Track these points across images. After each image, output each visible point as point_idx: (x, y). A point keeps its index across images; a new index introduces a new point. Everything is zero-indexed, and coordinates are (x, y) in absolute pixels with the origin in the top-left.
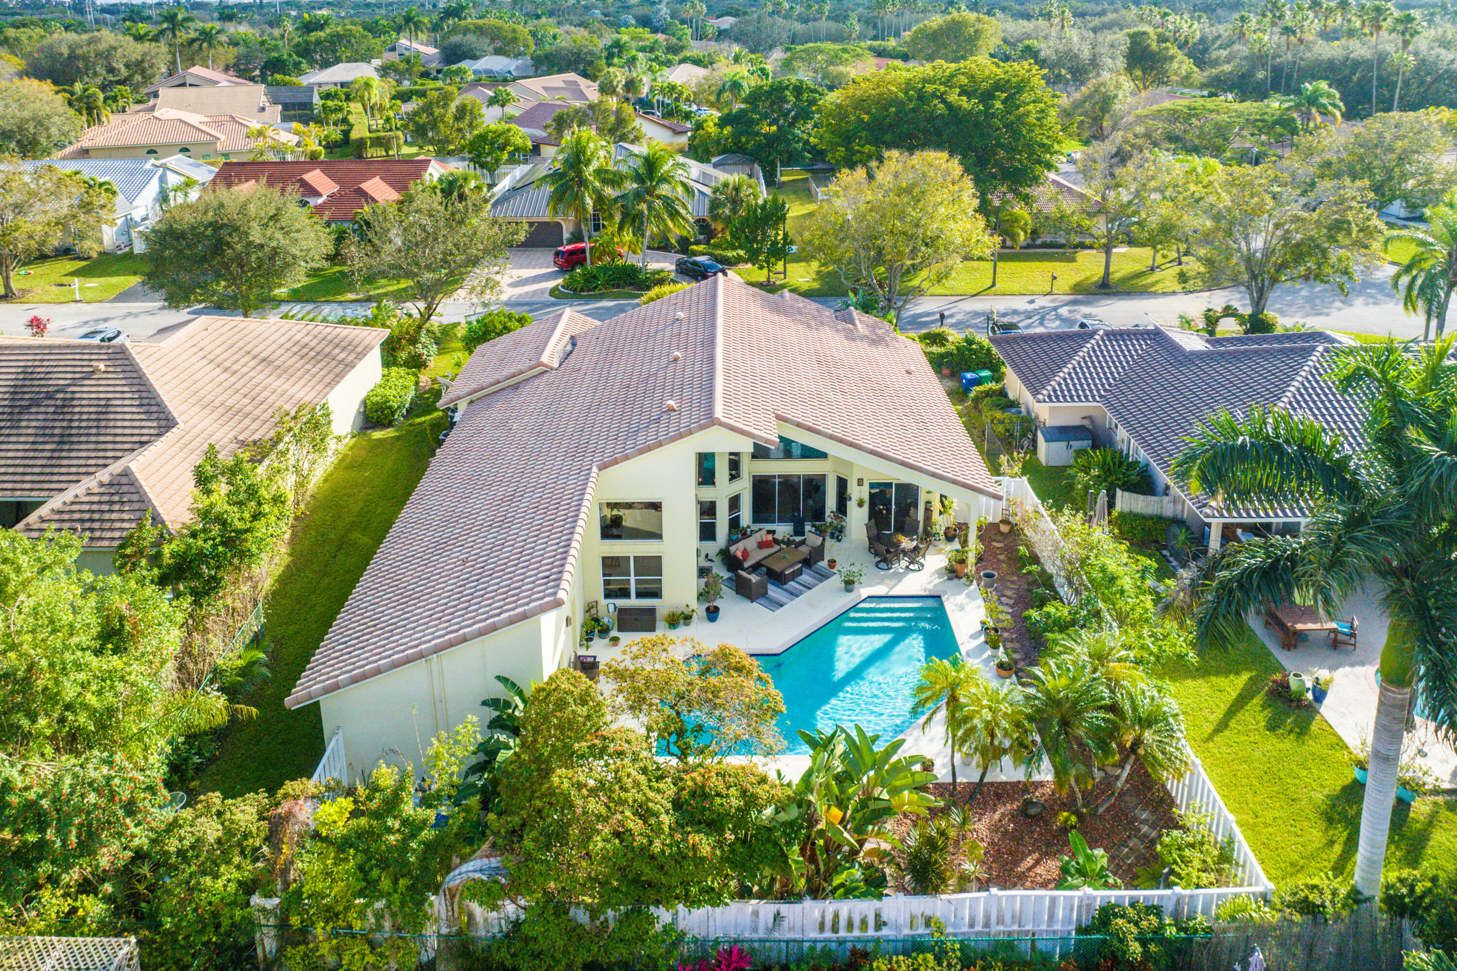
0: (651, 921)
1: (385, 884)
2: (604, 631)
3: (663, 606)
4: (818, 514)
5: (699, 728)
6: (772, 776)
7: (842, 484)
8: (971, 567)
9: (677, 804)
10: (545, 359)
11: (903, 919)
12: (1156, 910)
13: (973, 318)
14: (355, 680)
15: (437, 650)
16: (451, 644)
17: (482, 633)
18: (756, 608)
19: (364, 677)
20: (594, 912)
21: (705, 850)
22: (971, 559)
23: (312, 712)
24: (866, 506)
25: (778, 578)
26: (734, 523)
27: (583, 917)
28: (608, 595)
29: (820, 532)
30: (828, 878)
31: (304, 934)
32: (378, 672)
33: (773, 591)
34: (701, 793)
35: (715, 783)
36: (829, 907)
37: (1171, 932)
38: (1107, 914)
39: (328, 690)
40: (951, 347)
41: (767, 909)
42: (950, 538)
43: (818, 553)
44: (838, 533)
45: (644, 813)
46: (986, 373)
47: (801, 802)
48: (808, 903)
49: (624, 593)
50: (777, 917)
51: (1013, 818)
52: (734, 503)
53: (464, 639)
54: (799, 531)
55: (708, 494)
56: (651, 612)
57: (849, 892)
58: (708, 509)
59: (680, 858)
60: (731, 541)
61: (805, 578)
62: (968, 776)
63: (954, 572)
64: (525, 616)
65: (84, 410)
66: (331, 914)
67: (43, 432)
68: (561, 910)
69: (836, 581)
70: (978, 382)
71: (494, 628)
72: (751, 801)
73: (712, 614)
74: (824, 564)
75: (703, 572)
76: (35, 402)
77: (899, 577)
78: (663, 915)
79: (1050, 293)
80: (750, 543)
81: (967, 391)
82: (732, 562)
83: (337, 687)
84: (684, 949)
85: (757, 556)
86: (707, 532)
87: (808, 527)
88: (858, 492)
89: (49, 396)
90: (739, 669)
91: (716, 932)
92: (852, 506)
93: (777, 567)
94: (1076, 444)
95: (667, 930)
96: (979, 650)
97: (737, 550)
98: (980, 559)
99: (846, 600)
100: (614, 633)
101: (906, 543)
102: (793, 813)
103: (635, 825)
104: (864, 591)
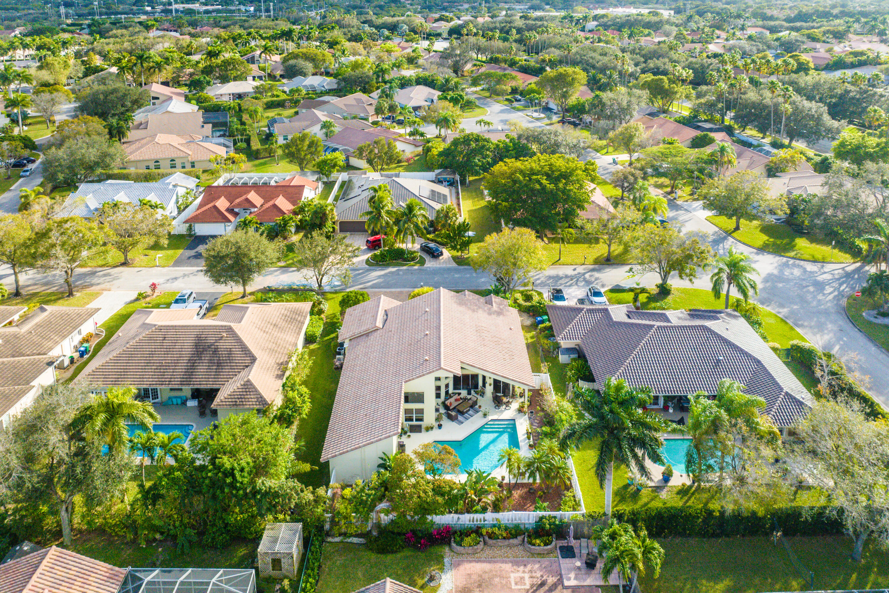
0: (427, 519)
1: (361, 510)
2: (405, 433)
3: (424, 424)
4: (476, 386)
5: (438, 469)
6: (457, 482)
7: (484, 378)
8: (525, 409)
9: (433, 490)
10: (377, 325)
11: (491, 519)
12: (555, 517)
13: (548, 280)
14: (341, 454)
15: (365, 446)
16: (368, 444)
17: (377, 441)
18: (454, 424)
19: (344, 453)
20: (412, 517)
21: (440, 501)
22: (526, 406)
23: (327, 463)
24: (492, 386)
25: (462, 413)
26: (447, 392)
27: (409, 518)
28: (406, 420)
29: (477, 393)
30: (472, 508)
31: (337, 524)
32: (348, 452)
33: (460, 418)
34: (439, 487)
35: (443, 484)
36: (472, 516)
37: (557, 522)
38: (541, 518)
39: (333, 457)
40: (534, 303)
41: (456, 516)
42: (521, 397)
43: (475, 403)
44: (483, 394)
45: (425, 492)
46: (545, 317)
47: (464, 489)
48: (466, 515)
49: (412, 420)
50: (459, 518)
51: (526, 493)
52: (447, 386)
53: (372, 443)
54: (469, 393)
55: (438, 383)
56: (420, 427)
57: (476, 512)
58: (438, 388)
59: (434, 503)
60: (446, 399)
61: (471, 412)
62: (513, 481)
63: (520, 410)
64: (389, 437)
65: (223, 353)
66: (345, 518)
67: (211, 361)
68: (405, 516)
69: (480, 414)
70: (542, 322)
71: (380, 440)
72: (452, 489)
73: (440, 426)
74: (477, 407)
75: (437, 410)
76: (204, 350)
77: (502, 412)
78: (429, 517)
79: (583, 264)
80: (452, 400)
81: (537, 326)
82: (447, 407)
83: (336, 456)
84: (435, 527)
85: (455, 404)
86: (438, 396)
87: (472, 392)
88: (489, 381)
89: (209, 347)
90: (449, 453)
91: (443, 522)
92: (487, 385)
93: (461, 410)
94: (573, 356)
95: (431, 521)
96: (525, 440)
97: (448, 403)
98: (528, 407)
99: (484, 421)
100: (409, 434)
101: (505, 400)
102: (462, 492)
103: (422, 495)
104: (490, 418)
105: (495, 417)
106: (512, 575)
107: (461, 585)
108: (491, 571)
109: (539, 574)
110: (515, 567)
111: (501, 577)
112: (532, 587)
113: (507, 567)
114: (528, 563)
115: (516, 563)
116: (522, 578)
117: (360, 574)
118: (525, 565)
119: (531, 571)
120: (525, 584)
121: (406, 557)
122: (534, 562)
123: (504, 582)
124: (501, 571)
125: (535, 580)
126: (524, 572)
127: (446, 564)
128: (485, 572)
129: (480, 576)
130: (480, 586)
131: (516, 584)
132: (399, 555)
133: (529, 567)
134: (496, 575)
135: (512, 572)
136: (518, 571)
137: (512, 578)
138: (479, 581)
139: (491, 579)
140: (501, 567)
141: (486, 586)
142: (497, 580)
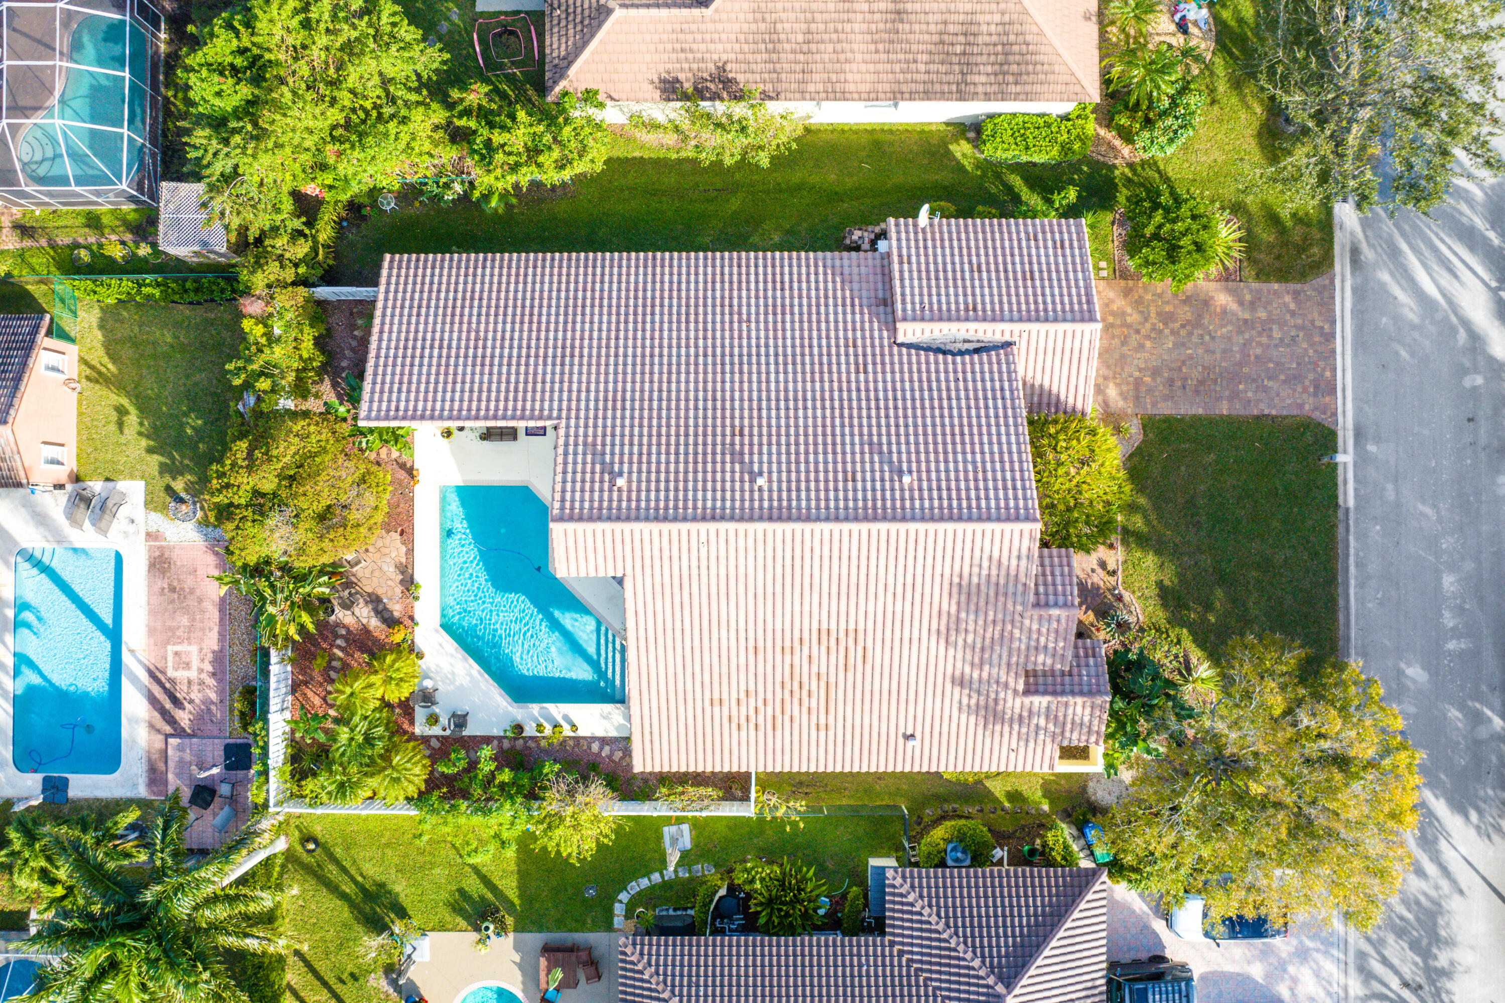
106: (194, 649)
107: (174, 555)
108: (203, 611)
109: (196, 696)
110: (210, 656)
111: (190, 629)
112: (170, 680)
113: (212, 642)
114: (220, 681)
115: (218, 659)
116: (188, 666)
117: (198, 377)
118: (214, 674)
119: (202, 683)
120: (176, 669)
122: (220, 692)
123: (180, 633)
124: (203, 630)
125: (185, 688)
126: (201, 671)
127: (216, 532)
128: (200, 601)
129: (192, 591)
130: (173, 590)
131: (176, 653)
133: (211, 682)
134: (194, 620)
135: (201, 650)
136: (203, 660)
137: (190, 648)
138: (182, 589)
139: (186, 610)
140: (211, 630)
141: (172, 602)
142: (185, 621)
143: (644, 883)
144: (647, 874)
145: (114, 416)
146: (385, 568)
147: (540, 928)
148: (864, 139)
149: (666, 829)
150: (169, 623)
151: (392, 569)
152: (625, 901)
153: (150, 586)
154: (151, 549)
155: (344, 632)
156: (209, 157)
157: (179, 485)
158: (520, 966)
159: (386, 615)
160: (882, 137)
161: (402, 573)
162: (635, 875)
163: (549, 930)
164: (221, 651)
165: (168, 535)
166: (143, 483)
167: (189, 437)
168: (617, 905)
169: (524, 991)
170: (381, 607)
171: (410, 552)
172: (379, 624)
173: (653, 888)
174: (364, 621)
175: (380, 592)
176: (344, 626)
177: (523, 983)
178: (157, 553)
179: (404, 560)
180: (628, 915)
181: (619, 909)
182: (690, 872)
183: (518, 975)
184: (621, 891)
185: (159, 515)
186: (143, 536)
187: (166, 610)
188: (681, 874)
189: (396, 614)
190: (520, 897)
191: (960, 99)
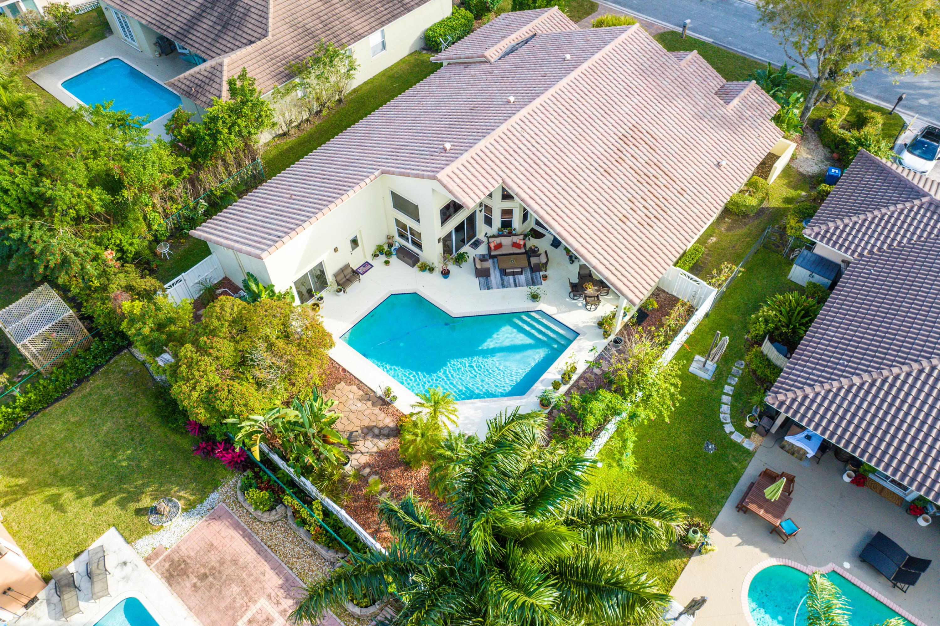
2: (388, 254)
3: (422, 256)
10: (489, 52)
18: (475, 282)
25: (501, 272)
26: (507, 224)
28: (400, 236)
33: (494, 278)
49: (407, 240)
56: (415, 257)
61: (522, 278)
63: (601, 324)
69: (533, 290)
73: (445, 274)
74: (541, 274)
77: (573, 308)
80: (506, 241)
85: (505, 250)
97: (493, 242)
99: (528, 305)
100: (393, 257)
104: (542, 306)
105: (550, 309)
106: (263, 602)
107: (184, 552)
108: (245, 567)
110: (281, 593)
111: (246, 591)
113: (272, 581)
115: (289, 588)
121: (175, 448)
123: (239, 602)
124: (257, 580)
127: (207, 503)
128: (235, 562)
129: (222, 562)
130: (204, 577)
132: (175, 438)
134: (242, 581)
135: (269, 596)
136: (278, 603)
137: (258, 606)
138: (213, 568)
139: (229, 580)
140: (263, 574)
141: (211, 586)
142: (235, 589)
143: (725, 408)
144: (720, 403)
145: (49, 507)
146: (354, 408)
147: (720, 503)
148: (384, 79)
149: (691, 369)
150: (223, 605)
151: (359, 404)
152: (733, 429)
153: (180, 595)
154: (157, 568)
155: (367, 470)
156: (27, 232)
157: (146, 502)
158: (745, 542)
159: (386, 432)
160: (391, 73)
161: (369, 400)
162: (716, 412)
163: (726, 498)
164: (287, 580)
165: (165, 543)
166: (113, 529)
167: (128, 467)
168: (733, 437)
169: (772, 555)
170: (376, 431)
171: (360, 385)
172: (386, 441)
173: (733, 406)
174: (375, 449)
175: (366, 423)
176: (364, 467)
177: (764, 550)
178: (167, 565)
179: (361, 393)
180: (747, 433)
181: (737, 437)
182: (735, 376)
183: (753, 551)
184: (723, 429)
185: (145, 537)
186: (143, 565)
187: (211, 597)
188: (733, 383)
189: (392, 425)
190: (682, 499)
191: (409, 11)
